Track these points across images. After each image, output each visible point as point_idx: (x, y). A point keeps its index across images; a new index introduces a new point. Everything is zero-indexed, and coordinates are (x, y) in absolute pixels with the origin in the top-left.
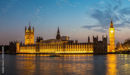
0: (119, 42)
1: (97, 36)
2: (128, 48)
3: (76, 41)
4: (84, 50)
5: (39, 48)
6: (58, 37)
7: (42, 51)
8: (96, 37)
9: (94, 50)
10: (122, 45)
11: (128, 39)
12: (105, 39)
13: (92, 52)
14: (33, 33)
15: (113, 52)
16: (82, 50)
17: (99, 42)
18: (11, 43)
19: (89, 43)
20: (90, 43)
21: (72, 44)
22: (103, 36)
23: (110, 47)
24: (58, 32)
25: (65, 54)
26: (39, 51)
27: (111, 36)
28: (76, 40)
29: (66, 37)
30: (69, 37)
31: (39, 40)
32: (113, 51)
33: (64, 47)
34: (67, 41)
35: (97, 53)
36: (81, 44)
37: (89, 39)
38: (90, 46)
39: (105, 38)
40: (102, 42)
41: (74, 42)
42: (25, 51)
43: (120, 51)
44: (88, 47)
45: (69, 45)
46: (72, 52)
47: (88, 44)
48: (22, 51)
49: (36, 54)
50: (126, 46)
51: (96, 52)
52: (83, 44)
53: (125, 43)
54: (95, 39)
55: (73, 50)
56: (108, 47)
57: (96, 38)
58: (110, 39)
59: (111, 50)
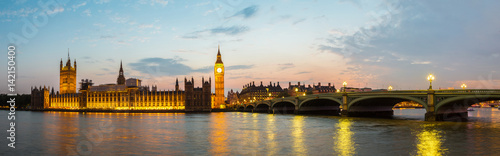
0: (232, 90)
1: (193, 79)
2: (248, 101)
3: (154, 88)
4: (169, 105)
5: (85, 100)
6: (121, 79)
7: (90, 105)
8: (191, 80)
9: (187, 104)
10: (238, 95)
11: (248, 85)
12: (207, 85)
13: (183, 108)
14: (75, 72)
15: (222, 109)
16: (164, 105)
17: (194, 89)
18: (35, 91)
19: (177, 92)
20: (180, 92)
21: (146, 94)
22: (203, 79)
23: (217, 98)
24: (121, 70)
25: (132, 111)
26: (85, 105)
27: (218, 78)
28: (154, 86)
29: (135, 80)
30: (140, 81)
31: (86, 85)
32: (222, 107)
33: (132, 99)
34: (135, 87)
35: (193, 110)
36: (162, 93)
37: (177, 85)
38: (179, 97)
39: (207, 83)
40: (201, 89)
41: (151, 90)
42: (60, 105)
43: (235, 106)
44: (175, 100)
45: (141, 95)
46: (147, 108)
48: (54, 105)
49: (80, 111)
50: (246, 98)
51: (190, 108)
52: (166, 93)
53: (243, 92)
54: (189, 84)
56: (213, 99)
57: (190, 82)
59: (219, 104)
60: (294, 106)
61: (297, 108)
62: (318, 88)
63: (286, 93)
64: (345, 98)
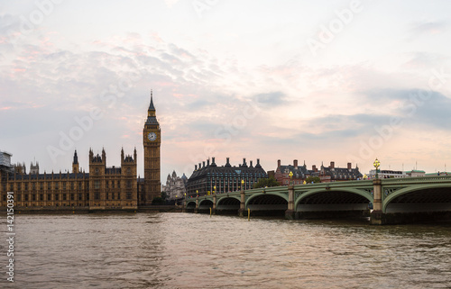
0: (174, 173)
1: (103, 152)
8: (100, 155)
10: (184, 181)
11: (204, 163)
12: (129, 163)
17: (107, 170)
19: (76, 175)
20: (81, 176)
22: (122, 151)
27: (150, 151)
28: (34, 165)
30: (9, 155)
35: (104, 208)
37: (76, 162)
39: (129, 159)
40: (119, 170)
41: (28, 172)
43: (179, 202)
47: (71, 176)
51: (99, 205)
53: (195, 177)
54: (97, 161)
56: (139, 188)
57: (98, 158)
59: (150, 198)
60: (285, 202)
61: (290, 207)
62: (330, 171)
63: (271, 179)
64: (376, 189)
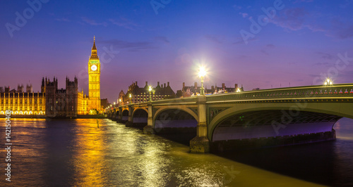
4: (28, 109)
9: (47, 109)
13: (42, 113)
15: (92, 115)
16: (23, 109)
21: (7, 96)
22: (67, 79)
23: (90, 102)
27: (92, 77)
32: (92, 112)
38: (41, 101)
40: (64, 91)
44: (36, 103)
47: (41, 95)
51: (52, 114)
54: (51, 85)
55: (4, 109)
56: (85, 102)
58: (90, 85)
